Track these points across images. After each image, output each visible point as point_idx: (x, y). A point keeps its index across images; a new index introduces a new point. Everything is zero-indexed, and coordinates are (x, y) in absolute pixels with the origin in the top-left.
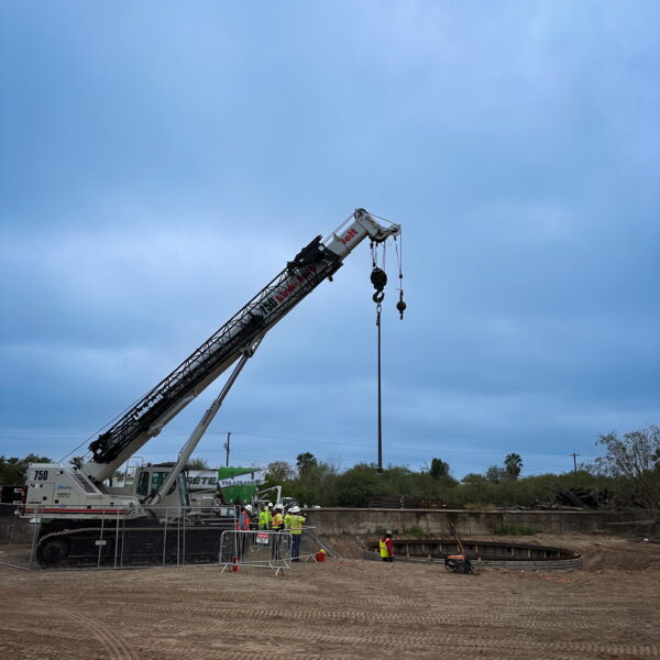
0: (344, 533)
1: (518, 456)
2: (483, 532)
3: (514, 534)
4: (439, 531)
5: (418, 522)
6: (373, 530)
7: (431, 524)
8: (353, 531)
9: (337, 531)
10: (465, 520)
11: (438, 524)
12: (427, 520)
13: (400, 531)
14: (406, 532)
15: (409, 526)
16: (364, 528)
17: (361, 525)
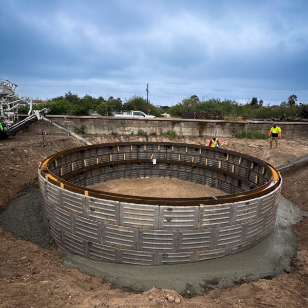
0: (113, 134)
1: (295, 96)
2: (227, 135)
3: (250, 138)
4: (190, 134)
5: (173, 128)
6: (136, 133)
7: (183, 129)
8: (120, 133)
9: (106, 132)
10: (212, 127)
11: (189, 130)
12: (181, 127)
13: (158, 134)
14: (162, 134)
15: (165, 130)
16: (129, 131)
17: (126, 129)
